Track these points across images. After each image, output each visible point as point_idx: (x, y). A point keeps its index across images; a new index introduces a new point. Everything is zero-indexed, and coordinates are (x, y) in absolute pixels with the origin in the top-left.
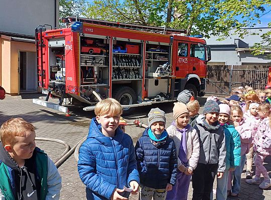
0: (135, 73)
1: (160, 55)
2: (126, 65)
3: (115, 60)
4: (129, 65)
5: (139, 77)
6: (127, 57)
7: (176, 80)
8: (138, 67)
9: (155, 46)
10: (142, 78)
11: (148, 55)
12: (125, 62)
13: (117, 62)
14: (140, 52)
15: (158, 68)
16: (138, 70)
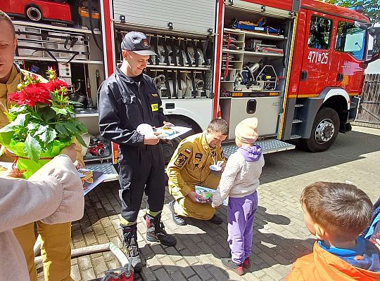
0: (194, 83)
2: (167, 61)
4: (174, 61)
5: (205, 95)
6: (171, 42)
7: (299, 101)
8: (201, 67)
11: (232, 40)
16: (204, 75)
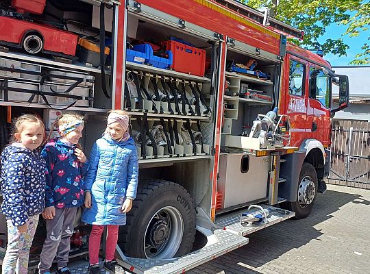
0: (191, 135)
1: (253, 86)
2: (170, 109)
3: (133, 91)
4: (177, 110)
5: (202, 152)
6: (170, 85)
8: (202, 117)
9: (244, 59)
10: (214, 152)
12: (164, 100)
13: (140, 98)
14: (208, 72)
15: (256, 123)
16: (199, 125)
